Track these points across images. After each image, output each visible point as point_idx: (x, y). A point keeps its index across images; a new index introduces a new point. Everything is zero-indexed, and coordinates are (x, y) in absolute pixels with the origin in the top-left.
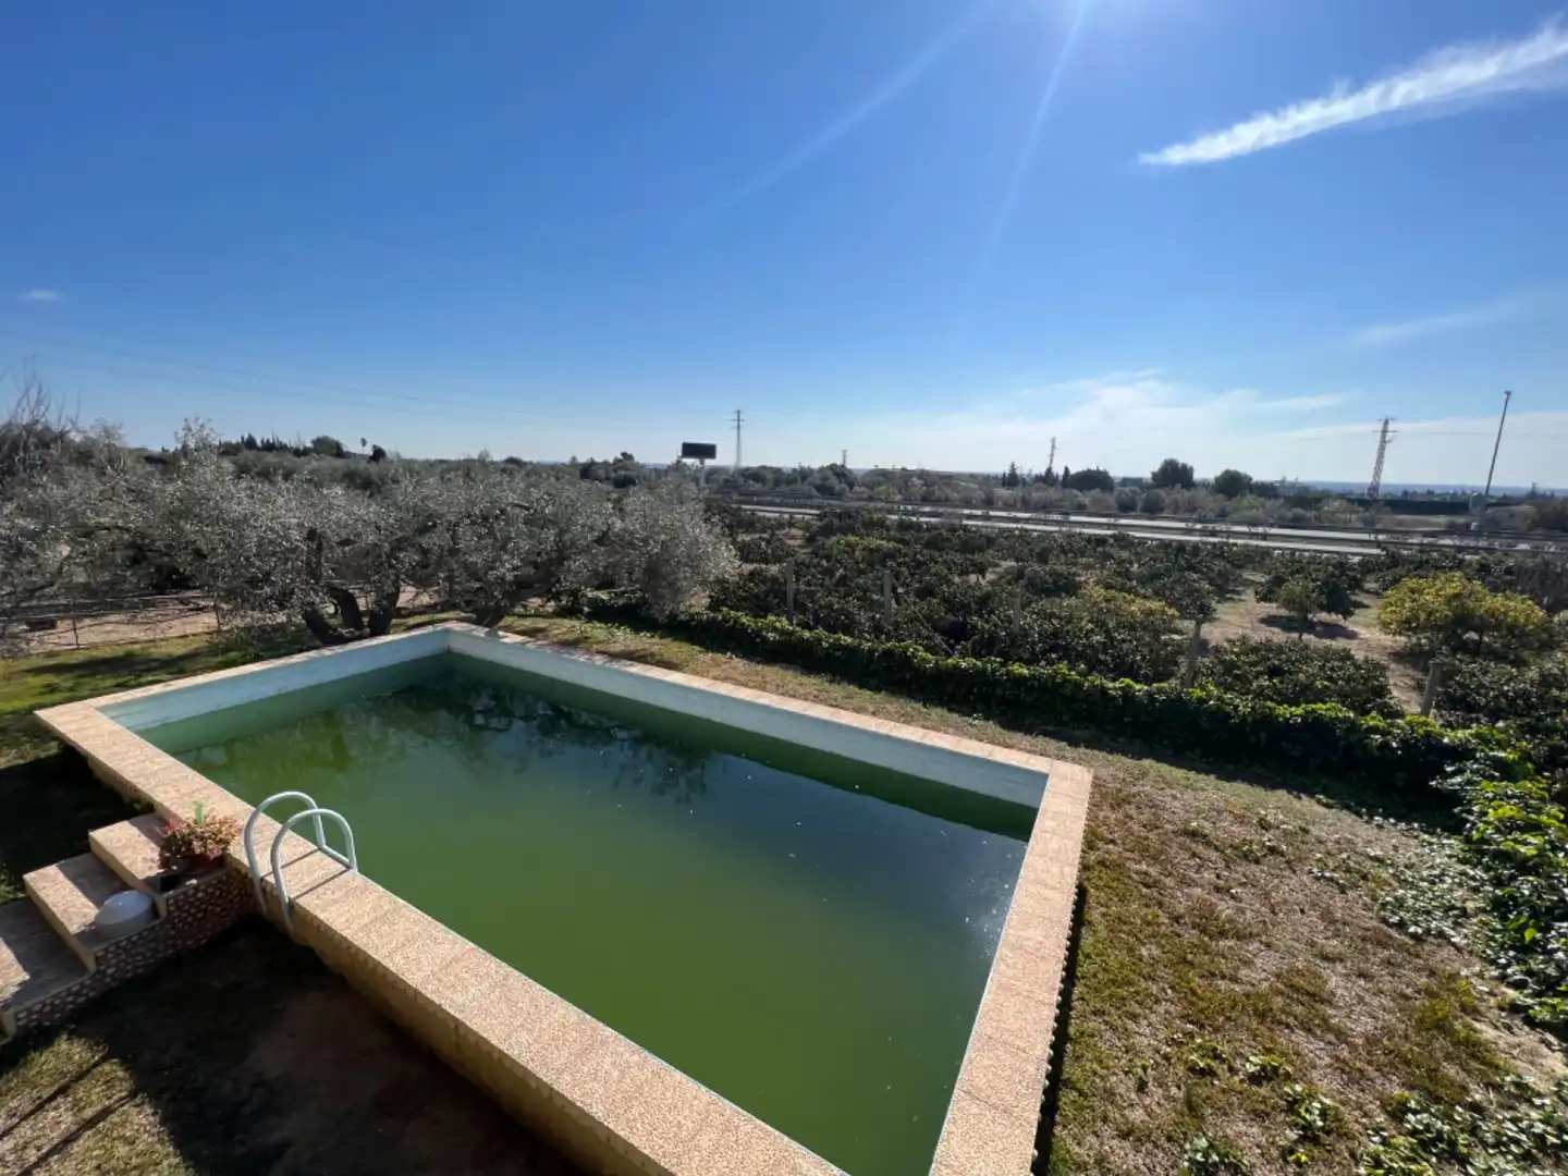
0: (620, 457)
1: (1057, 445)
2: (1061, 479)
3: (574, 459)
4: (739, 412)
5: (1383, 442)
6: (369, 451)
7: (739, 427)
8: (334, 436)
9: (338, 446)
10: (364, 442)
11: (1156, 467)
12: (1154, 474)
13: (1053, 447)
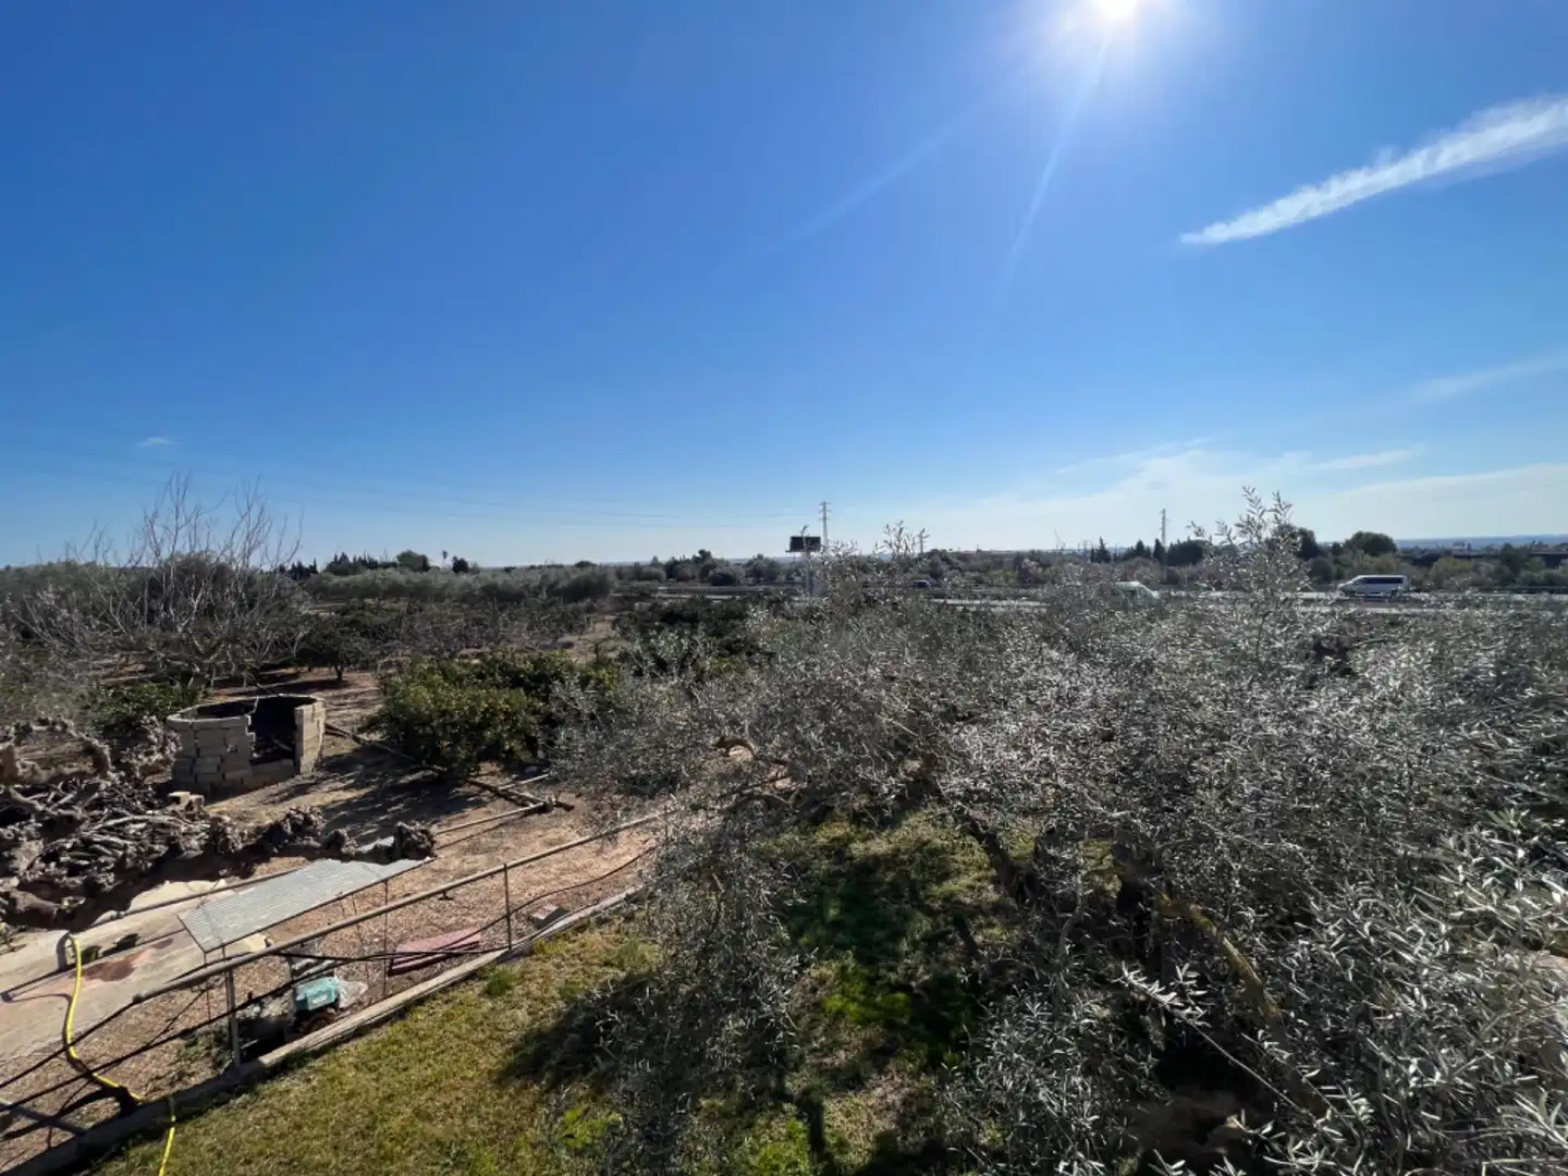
0: (698, 555)
1: (1169, 517)
2: (1153, 551)
3: (655, 559)
4: (824, 504)
6: (449, 562)
7: (825, 519)
8: (419, 551)
9: (424, 559)
10: (445, 555)
13: (1165, 518)
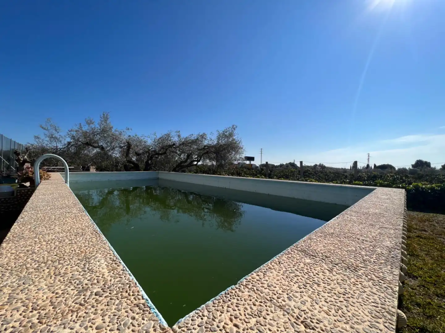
4: (261, 149)
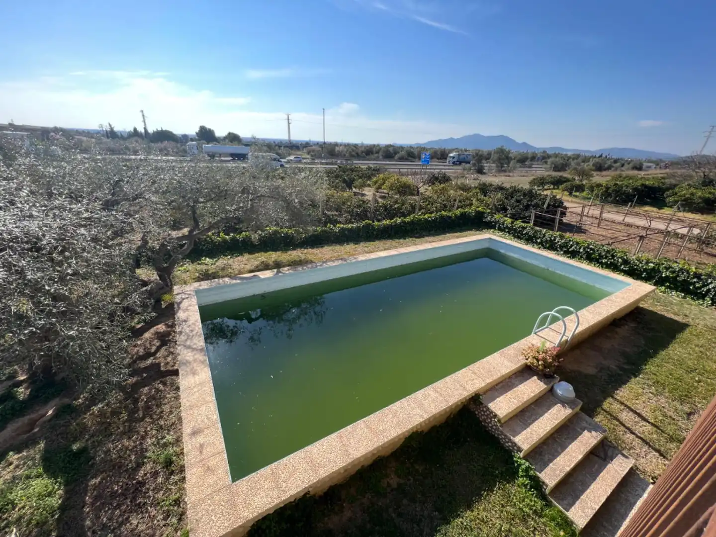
1: (145, 114)
2: (144, 134)
5: (289, 124)
11: (197, 130)
12: (197, 133)
13: (143, 116)
